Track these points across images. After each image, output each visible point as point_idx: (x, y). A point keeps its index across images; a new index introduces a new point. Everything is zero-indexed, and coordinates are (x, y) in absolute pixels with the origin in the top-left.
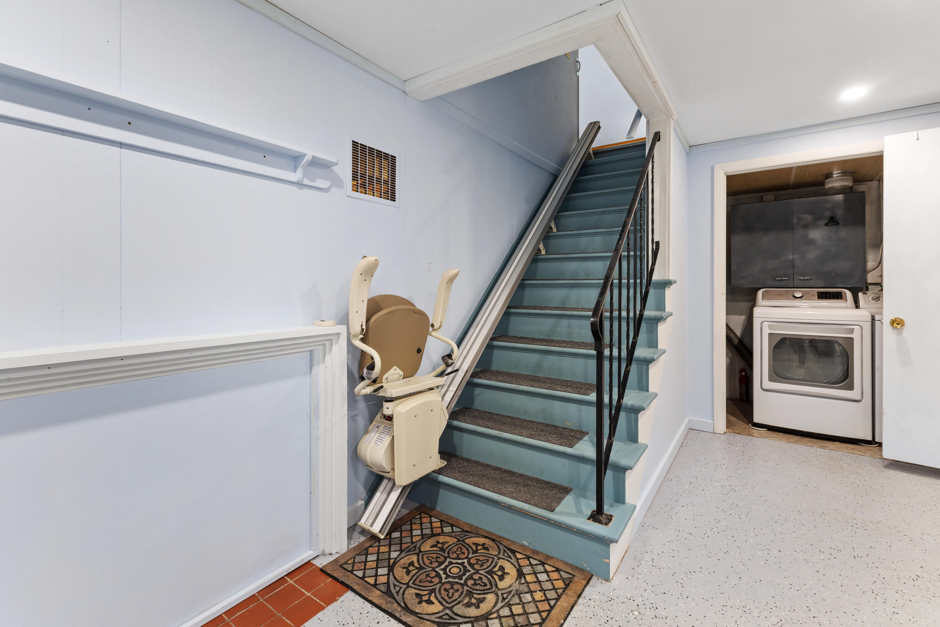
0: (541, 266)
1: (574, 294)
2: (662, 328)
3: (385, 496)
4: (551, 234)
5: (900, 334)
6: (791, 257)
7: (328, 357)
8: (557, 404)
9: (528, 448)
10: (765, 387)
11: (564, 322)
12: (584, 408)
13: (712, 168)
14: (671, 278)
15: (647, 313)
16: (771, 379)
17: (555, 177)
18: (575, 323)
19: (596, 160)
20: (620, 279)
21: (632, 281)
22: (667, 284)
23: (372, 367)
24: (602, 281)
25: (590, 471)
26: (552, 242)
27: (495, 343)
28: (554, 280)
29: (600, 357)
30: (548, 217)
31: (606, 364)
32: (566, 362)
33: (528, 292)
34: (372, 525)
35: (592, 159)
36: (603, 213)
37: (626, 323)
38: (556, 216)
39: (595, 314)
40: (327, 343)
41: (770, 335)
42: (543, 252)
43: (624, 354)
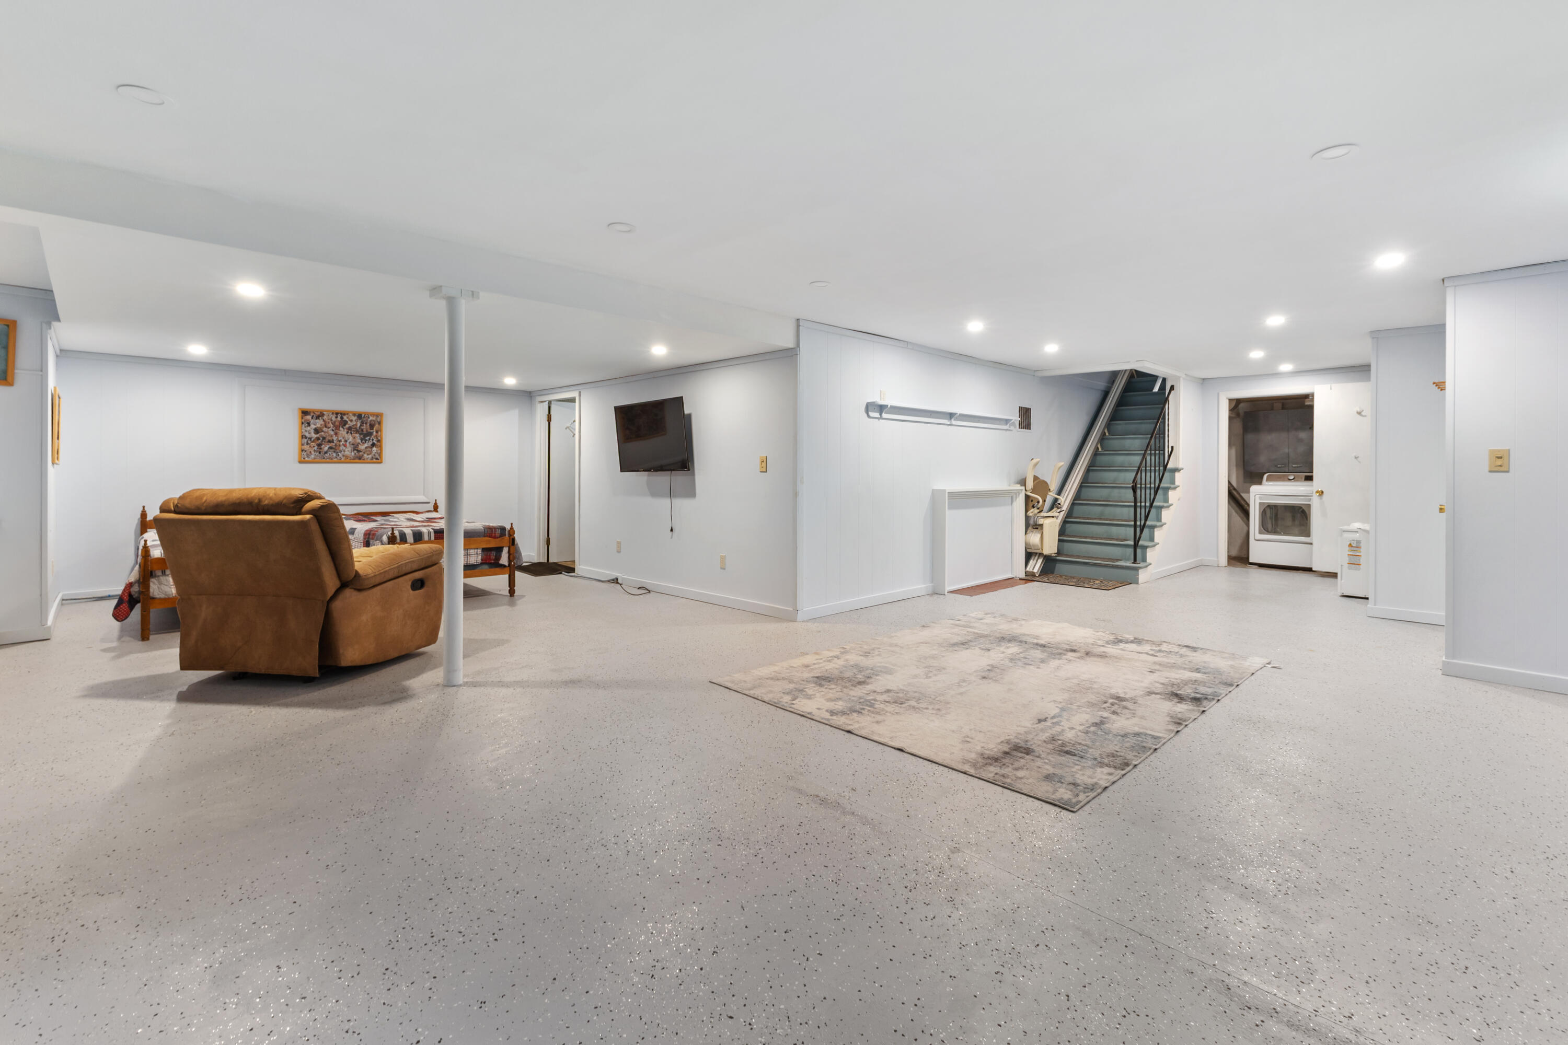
0: (1099, 458)
1: (1122, 475)
2: (1171, 494)
3: (1035, 561)
4: (1105, 437)
5: (1321, 499)
6: (1286, 450)
7: (1018, 499)
8: (1114, 528)
9: (1100, 545)
10: (1256, 538)
11: (1116, 491)
12: (1128, 529)
13: (1218, 394)
14: (1180, 466)
15: (1162, 485)
16: (1260, 533)
17: (1106, 394)
18: (1123, 491)
19: (1138, 379)
20: (1146, 467)
21: (1157, 468)
22: (1176, 470)
23: (1038, 502)
24: (1137, 468)
25: (1131, 550)
26: (1106, 442)
27: (1075, 502)
28: (1109, 467)
29: (1135, 507)
30: (1103, 427)
31: (1138, 510)
32: (1118, 510)
33: (1091, 474)
34: (1033, 569)
35: (1134, 377)
36: (1141, 423)
37: (1149, 491)
38: (1108, 425)
39: (1133, 482)
40: (1018, 493)
41: (1260, 503)
42: (1100, 449)
43: (1148, 504)
